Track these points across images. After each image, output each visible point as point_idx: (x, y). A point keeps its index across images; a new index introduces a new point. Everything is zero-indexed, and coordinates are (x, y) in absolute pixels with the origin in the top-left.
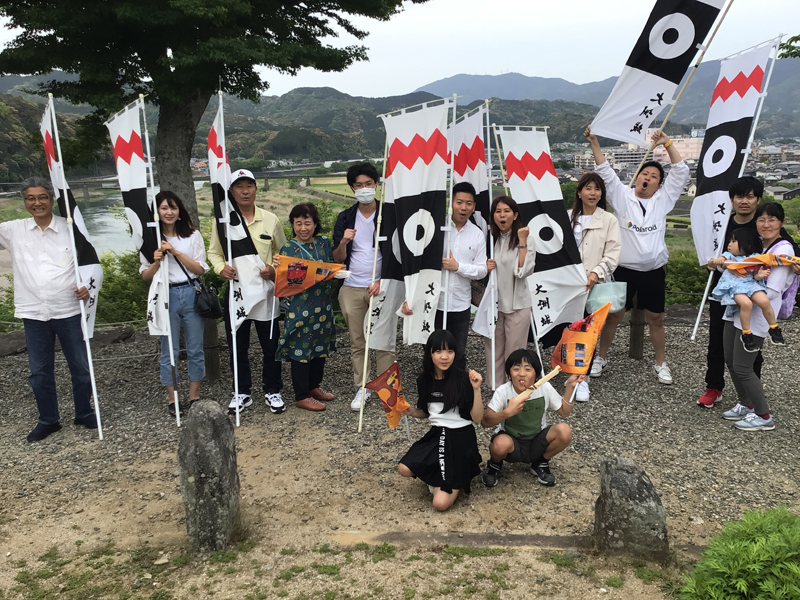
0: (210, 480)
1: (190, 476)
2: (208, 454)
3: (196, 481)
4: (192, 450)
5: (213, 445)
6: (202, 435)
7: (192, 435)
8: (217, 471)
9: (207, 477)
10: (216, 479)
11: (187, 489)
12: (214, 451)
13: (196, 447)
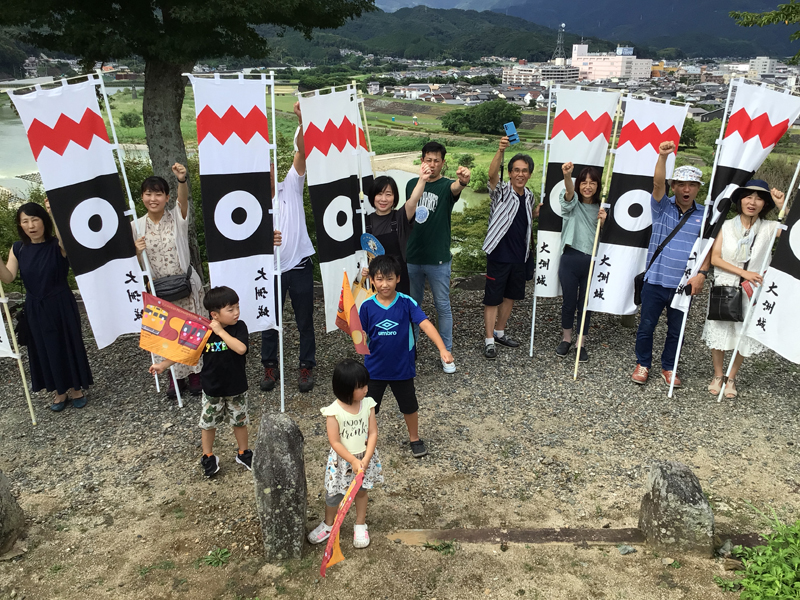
0: (287, 492)
1: (266, 487)
2: (284, 467)
3: (272, 492)
4: (268, 464)
5: (289, 458)
6: (278, 449)
8: (294, 483)
9: (282, 489)
10: (292, 490)
11: (263, 500)
12: (290, 464)
13: (272, 460)
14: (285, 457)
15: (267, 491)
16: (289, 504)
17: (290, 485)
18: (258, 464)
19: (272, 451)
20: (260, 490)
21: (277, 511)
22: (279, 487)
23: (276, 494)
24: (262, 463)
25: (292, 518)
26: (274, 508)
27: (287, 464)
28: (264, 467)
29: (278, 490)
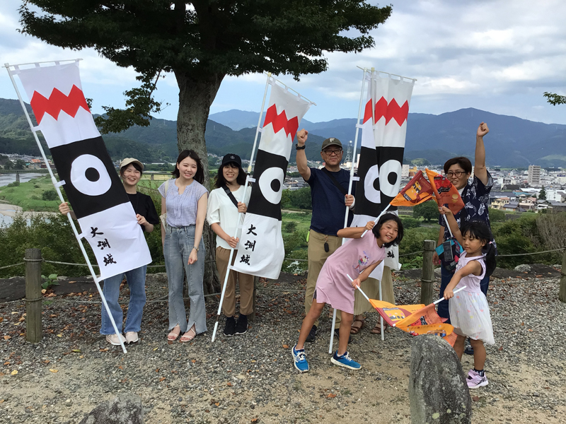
0: (457, 416)
1: (436, 412)
2: (454, 389)
3: (441, 418)
4: (437, 386)
5: (459, 378)
6: (447, 370)
7: (436, 369)
8: (464, 407)
9: (452, 413)
10: (462, 415)
12: (460, 385)
13: (441, 381)
14: (455, 379)
15: (436, 416)
17: (461, 409)
18: (427, 386)
19: (441, 371)
20: (429, 415)
22: (449, 411)
23: (445, 419)
24: (432, 384)
27: (456, 385)
28: (433, 389)
29: (447, 414)
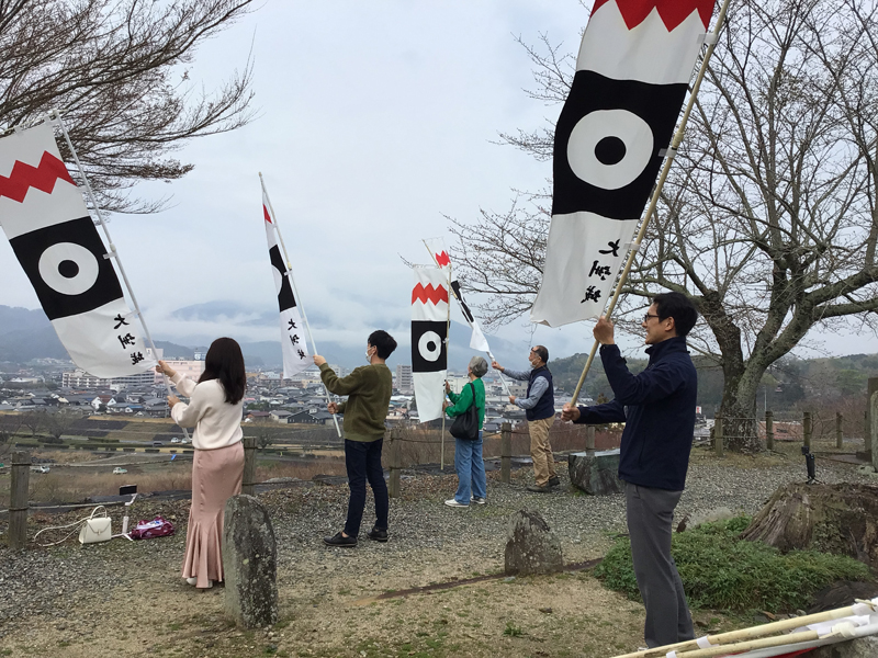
0: (264, 560)
1: (246, 558)
2: (261, 536)
3: (250, 563)
4: (247, 535)
8: (270, 550)
9: (260, 557)
10: (269, 558)
11: (241, 572)
13: (250, 530)
14: (262, 527)
15: (246, 561)
16: (265, 573)
17: (268, 553)
19: (250, 522)
20: (240, 560)
21: (255, 581)
22: (257, 556)
23: (255, 562)
24: (242, 534)
25: (268, 585)
26: (251, 579)
27: (263, 532)
29: (255, 559)
